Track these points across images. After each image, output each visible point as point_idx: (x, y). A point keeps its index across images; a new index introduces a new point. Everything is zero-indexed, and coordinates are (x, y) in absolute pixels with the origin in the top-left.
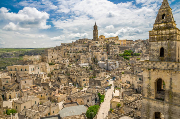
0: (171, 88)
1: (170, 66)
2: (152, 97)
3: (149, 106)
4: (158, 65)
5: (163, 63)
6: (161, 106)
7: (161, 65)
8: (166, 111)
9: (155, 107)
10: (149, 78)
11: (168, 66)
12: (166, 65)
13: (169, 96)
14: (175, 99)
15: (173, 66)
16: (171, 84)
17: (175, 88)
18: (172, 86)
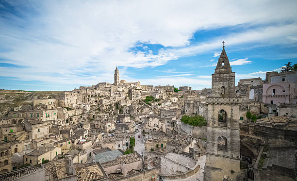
0: (232, 116)
1: (232, 100)
2: (216, 125)
3: (213, 133)
4: (221, 100)
5: (226, 98)
6: (225, 131)
7: (224, 100)
8: (229, 134)
9: (219, 133)
10: (213, 110)
11: (229, 100)
12: (228, 100)
13: (231, 123)
14: (236, 125)
15: (234, 100)
16: (232, 113)
17: (235, 116)
18: (233, 115)
